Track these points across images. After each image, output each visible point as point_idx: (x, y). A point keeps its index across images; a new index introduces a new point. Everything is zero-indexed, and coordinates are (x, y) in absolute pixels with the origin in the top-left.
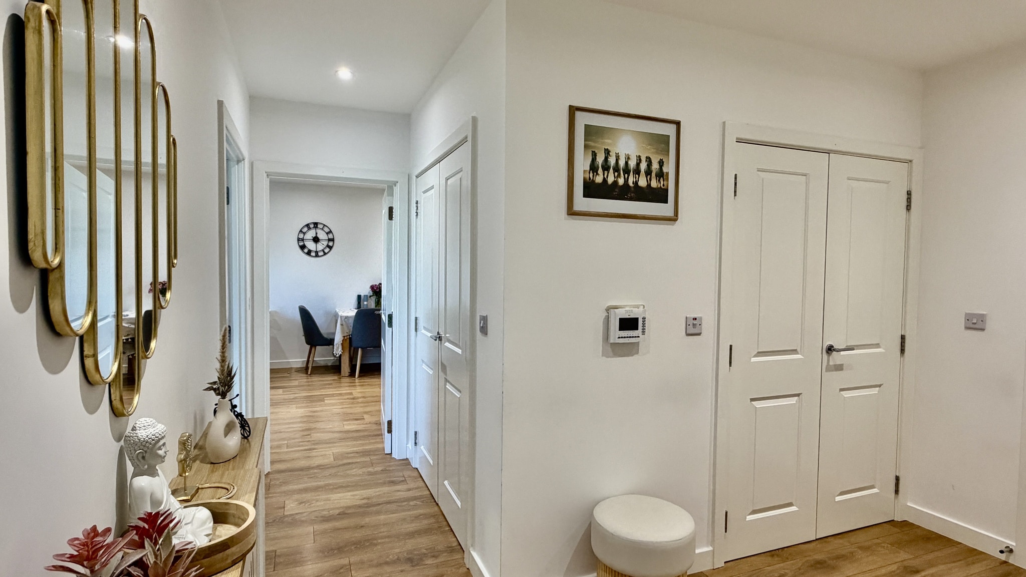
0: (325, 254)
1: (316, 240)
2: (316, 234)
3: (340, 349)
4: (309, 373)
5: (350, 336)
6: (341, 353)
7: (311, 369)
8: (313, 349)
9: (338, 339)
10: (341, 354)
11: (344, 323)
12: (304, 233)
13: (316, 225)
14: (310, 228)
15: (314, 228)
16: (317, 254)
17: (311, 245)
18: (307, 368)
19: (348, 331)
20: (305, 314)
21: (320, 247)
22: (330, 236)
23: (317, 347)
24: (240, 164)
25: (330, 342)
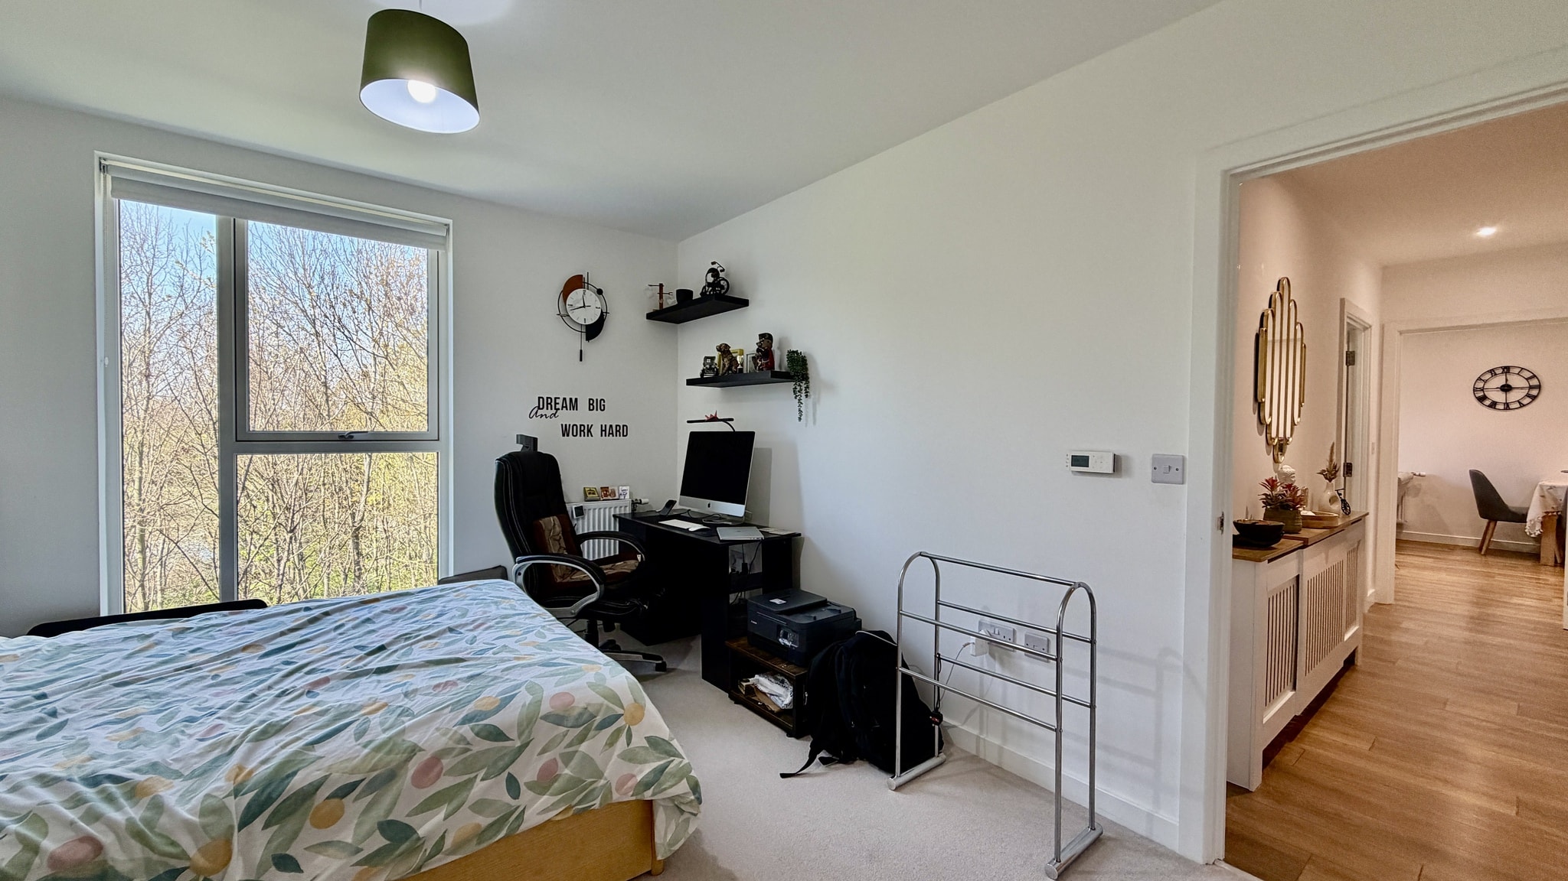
0: (1522, 405)
1: (1506, 388)
2: (1507, 380)
3: (1538, 527)
4: (1483, 553)
5: (1559, 513)
6: (1539, 532)
7: (1486, 549)
8: (1492, 525)
9: (1535, 514)
10: (1539, 535)
11: (1546, 494)
12: (1485, 382)
13: (1506, 370)
14: (1496, 374)
15: (1502, 373)
16: (1508, 406)
17: (1499, 397)
18: (1480, 549)
19: (1554, 506)
20: (1480, 481)
21: (1514, 396)
22: (1534, 382)
23: (1498, 522)
24: (1366, 332)
25: (1521, 517)
